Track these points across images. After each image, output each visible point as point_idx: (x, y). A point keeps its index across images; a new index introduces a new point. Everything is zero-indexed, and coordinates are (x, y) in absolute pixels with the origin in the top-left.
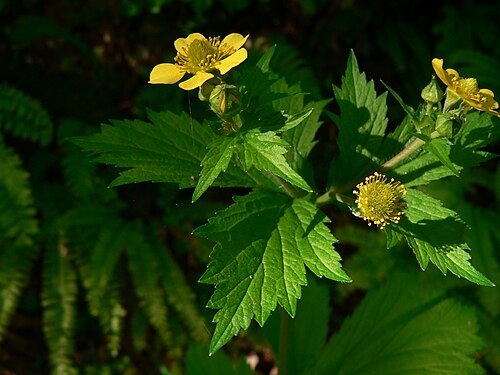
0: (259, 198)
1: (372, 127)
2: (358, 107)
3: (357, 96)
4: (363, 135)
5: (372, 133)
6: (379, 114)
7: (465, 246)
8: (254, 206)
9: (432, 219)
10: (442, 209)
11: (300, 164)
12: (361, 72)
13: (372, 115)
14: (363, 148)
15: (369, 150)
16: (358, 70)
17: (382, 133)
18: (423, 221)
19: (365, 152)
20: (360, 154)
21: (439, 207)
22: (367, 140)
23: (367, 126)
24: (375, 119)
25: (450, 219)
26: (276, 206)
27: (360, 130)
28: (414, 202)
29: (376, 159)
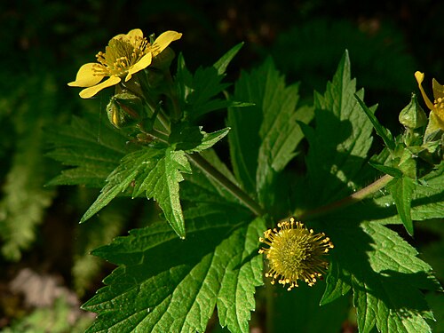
0: (203, 215)
1: (353, 146)
2: (342, 119)
3: (343, 107)
4: (341, 154)
5: (352, 153)
6: (364, 130)
7: (430, 314)
8: (193, 224)
9: (400, 270)
10: (415, 260)
11: (270, 179)
12: (352, 78)
13: (355, 132)
14: (338, 170)
15: (346, 174)
16: (349, 75)
17: (364, 155)
18: (387, 272)
19: (341, 175)
20: (334, 176)
21: (413, 257)
22: (345, 160)
23: (347, 144)
24: (358, 136)
25: (422, 274)
26: (227, 224)
27: (340, 147)
28: (384, 245)
29: (352, 184)
